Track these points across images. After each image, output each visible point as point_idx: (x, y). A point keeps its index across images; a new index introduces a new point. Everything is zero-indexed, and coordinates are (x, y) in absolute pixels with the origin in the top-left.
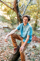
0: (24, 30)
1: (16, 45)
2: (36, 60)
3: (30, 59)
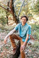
1: (15, 45)
2: (34, 56)
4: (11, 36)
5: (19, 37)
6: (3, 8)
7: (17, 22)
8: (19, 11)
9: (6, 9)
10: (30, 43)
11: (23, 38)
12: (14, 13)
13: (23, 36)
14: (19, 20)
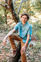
1: (15, 46)
2: (36, 59)
3: (29, 59)
4: (10, 36)
5: (19, 38)
7: (16, 21)
8: (19, 9)
9: (4, 6)
10: (31, 44)
11: (24, 39)
12: (13, 11)
13: (24, 36)
14: (19, 19)
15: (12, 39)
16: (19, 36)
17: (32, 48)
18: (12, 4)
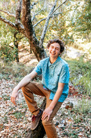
0: (51, 73)
2: (80, 134)
3: (66, 134)
6: (7, 25)
8: (44, 30)
9: (13, 26)
10: (69, 103)
12: (31, 35)
15: (29, 91)
16: (43, 85)
17: (71, 112)
18: (30, 21)
